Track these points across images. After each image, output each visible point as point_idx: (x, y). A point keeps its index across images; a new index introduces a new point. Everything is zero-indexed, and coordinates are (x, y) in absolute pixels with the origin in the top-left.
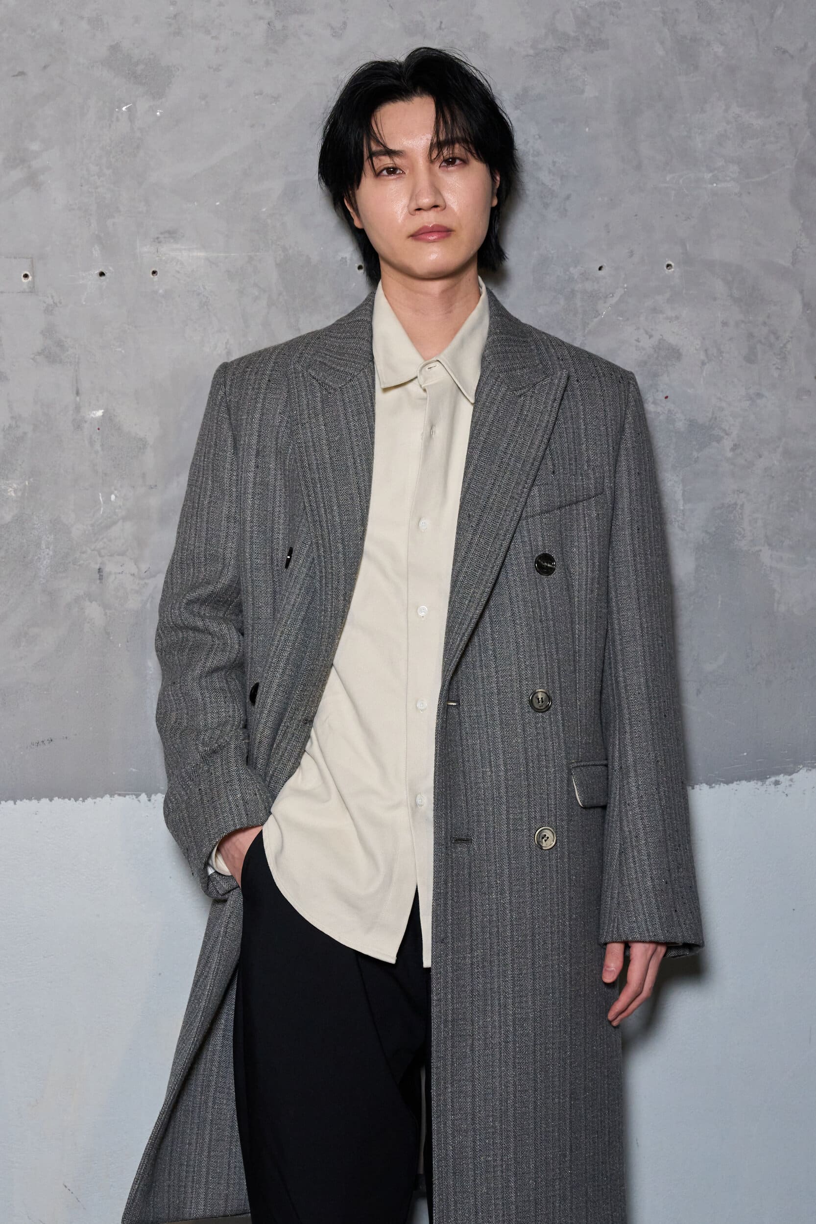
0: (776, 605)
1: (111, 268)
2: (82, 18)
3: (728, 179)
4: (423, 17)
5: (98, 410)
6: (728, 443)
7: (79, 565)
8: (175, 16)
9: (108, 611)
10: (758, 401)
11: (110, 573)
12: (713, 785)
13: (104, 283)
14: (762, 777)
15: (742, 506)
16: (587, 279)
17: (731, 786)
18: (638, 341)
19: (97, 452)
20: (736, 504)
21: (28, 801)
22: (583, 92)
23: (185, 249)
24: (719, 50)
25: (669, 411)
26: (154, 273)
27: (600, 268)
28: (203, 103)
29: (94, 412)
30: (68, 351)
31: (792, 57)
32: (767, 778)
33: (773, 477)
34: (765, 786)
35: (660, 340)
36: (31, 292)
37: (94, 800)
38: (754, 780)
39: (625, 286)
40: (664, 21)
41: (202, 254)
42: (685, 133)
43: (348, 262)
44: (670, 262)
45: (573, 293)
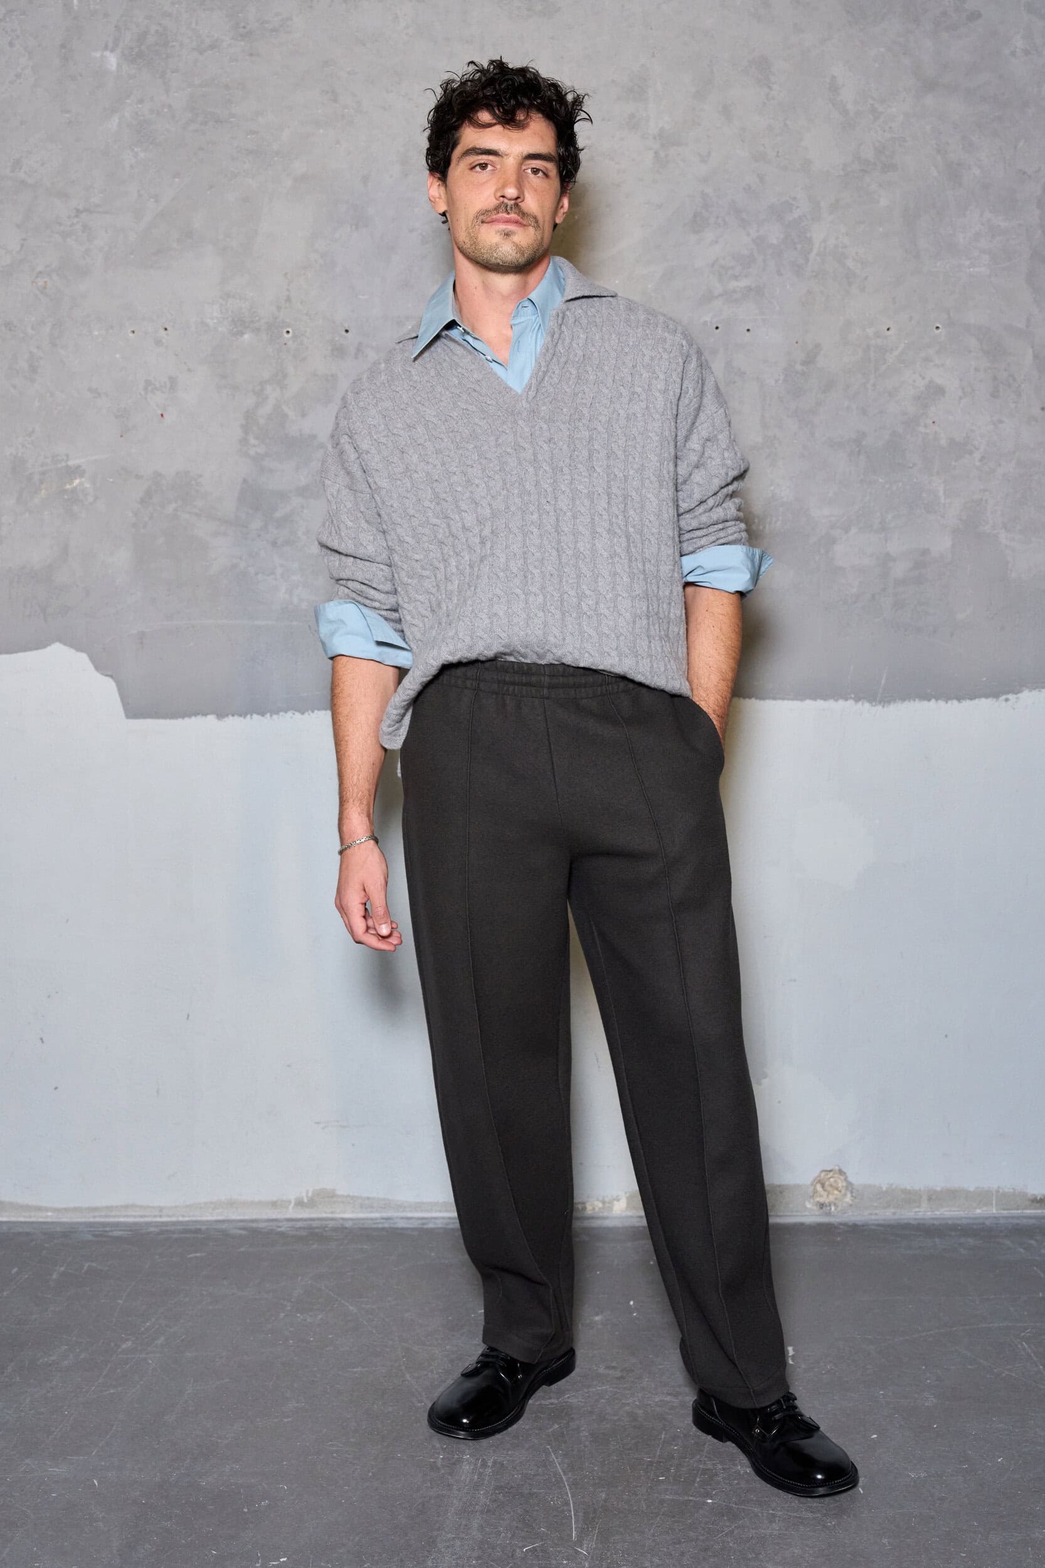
0: (1009, 572)
3: (981, 265)
6: (977, 455)
10: (999, 426)
12: (961, 701)
14: (996, 695)
15: (986, 500)
16: (878, 337)
17: (973, 701)
18: (914, 381)
20: (982, 499)
22: (878, 202)
24: (977, 172)
25: (936, 433)
27: (888, 329)
31: (1030, 177)
32: (999, 697)
33: (1009, 481)
34: (998, 702)
35: (931, 381)
38: (990, 697)
39: (906, 342)
40: (938, 151)
42: (951, 232)
43: (709, 324)
44: (938, 325)
45: (868, 347)
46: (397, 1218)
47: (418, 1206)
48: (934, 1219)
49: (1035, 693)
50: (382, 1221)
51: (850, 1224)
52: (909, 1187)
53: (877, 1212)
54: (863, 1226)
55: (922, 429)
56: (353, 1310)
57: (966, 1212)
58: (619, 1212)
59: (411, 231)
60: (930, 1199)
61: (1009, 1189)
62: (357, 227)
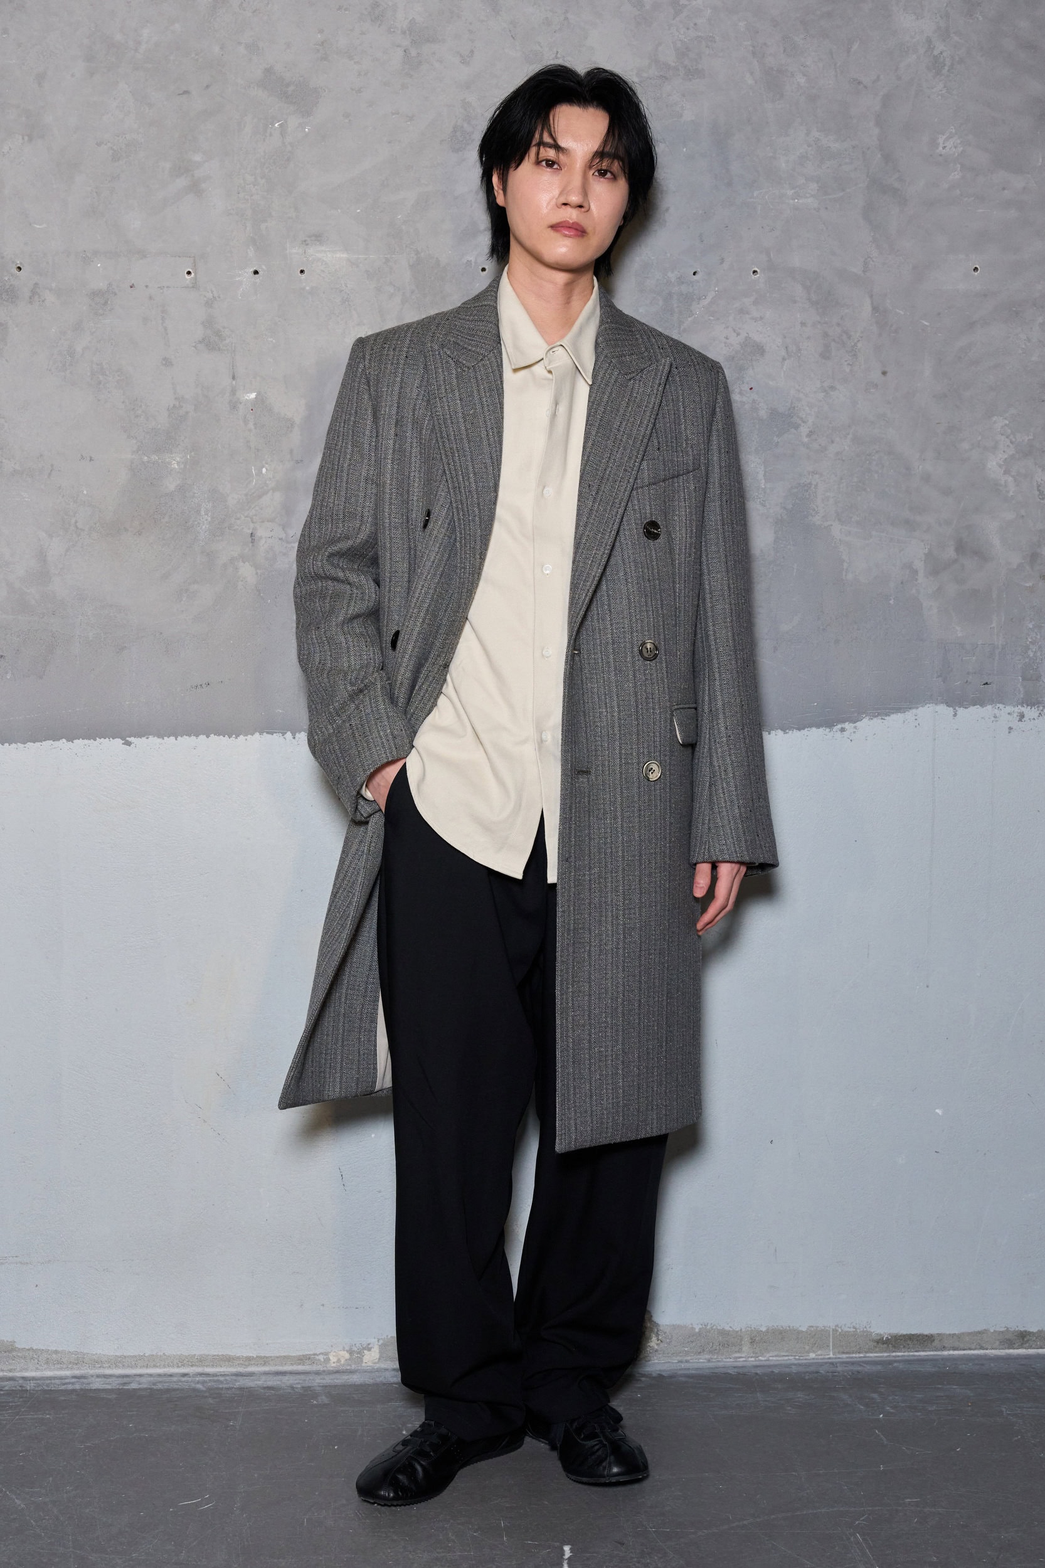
0: (844, 573)
1: (264, 267)
2: (240, 43)
3: (808, 195)
4: (541, 47)
5: (252, 393)
6: (804, 430)
7: (234, 530)
8: (323, 43)
9: (259, 571)
10: (832, 393)
11: (261, 538)
13: (258, 280)
14: (829, 724)
15: (816, 485)
16: (683, 283)
17: (803, 732)
18: (727, 338)
19: (250, 430)
20: (810, 484)
21: (187, 737)
22: (681, 116)
23: (329, 251)
24: (802, 80)
25: (754, 400)
26: (302, 272)
27: (694, 274)
28: (347, 121)
29: (248, 395)
30: (225, 340)
31: (866, 87)
32: (834, 726)
33: (843, 461)
34: (832, 733)
35: (746, 337)
36: (193, 287)
37: (246, 737)
38: (822, 726)
39: (716, 289)
40: (754, 53)
41: (345, 255)
42: (771, 154)
43: (473, 264)
44: (756, 269)
45: (670, 295)
46: (92, 1376)
47: (118, 1361)
48: (757, 1366)
49: (877, 721)
50: (73, 1380)
51: (654, 1375)
52: (727, 1328)
53: (689, 1358)
54: (671, 1377)
56: (20, 1505)
57: (797, 1357)
58: (370, 1364)
59: (99, 144)
60: (753, 1341)
61: (850, 1328)
62: (31, 139)
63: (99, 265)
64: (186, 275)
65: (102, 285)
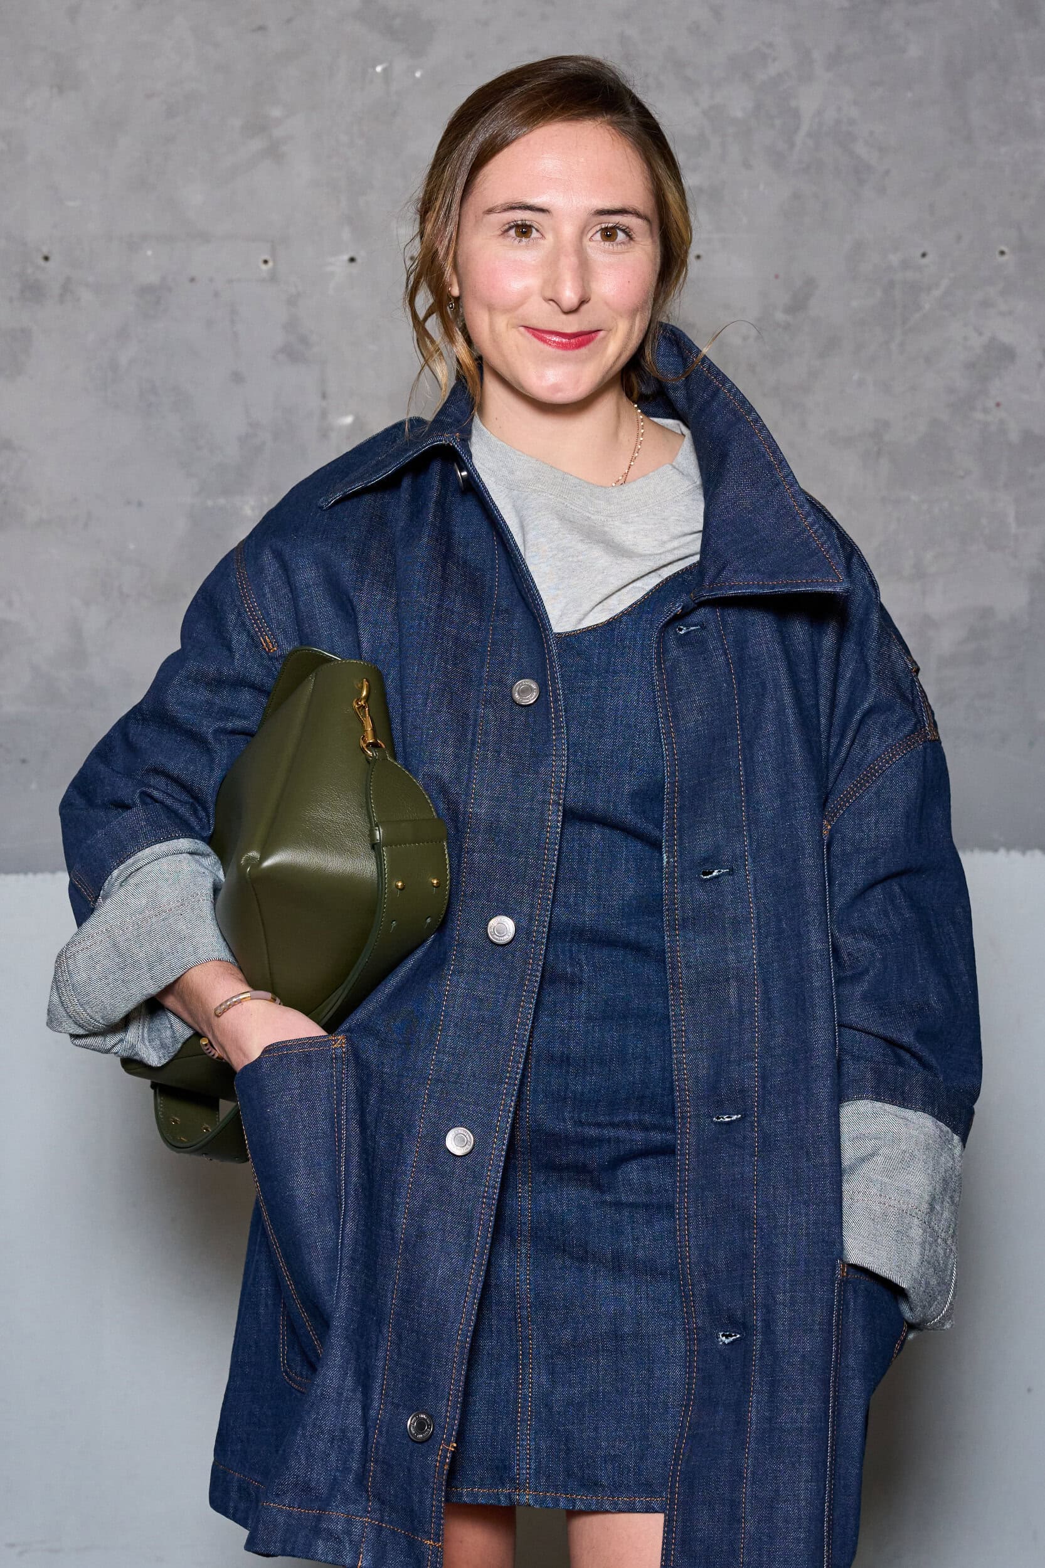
1: (363, 253)
13: (355, 270)
16: (908, 267)
18: (966, 338)
22: (905, 51)
25: (1001, 419)
27: (924, 255)
28: (470, 63)
29: (342, 418)
30: (313, 348)
35: (991, 338)
36: (271, 280)
39: (953, 275)
42: (1023, 99)
44: (1003, 248)
45: (892, 284)
55: (979, 416)
62: (61, 89)
63: (149, 253)
64: (264, 267)
65: (153, 278)
